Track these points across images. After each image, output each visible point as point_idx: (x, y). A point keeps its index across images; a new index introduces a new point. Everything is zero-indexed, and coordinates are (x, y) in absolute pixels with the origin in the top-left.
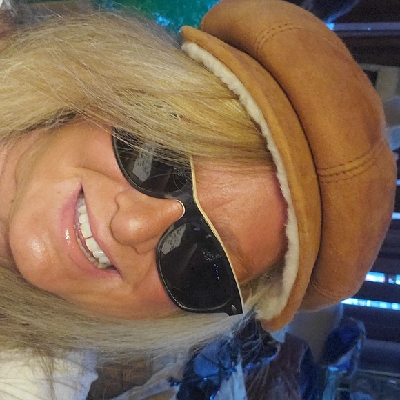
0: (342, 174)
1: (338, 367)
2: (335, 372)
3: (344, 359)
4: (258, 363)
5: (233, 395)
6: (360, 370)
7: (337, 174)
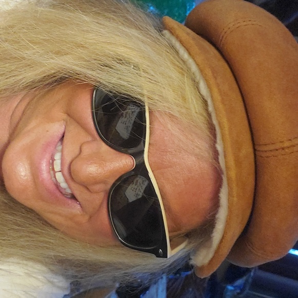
0: (281, 150)
1: (234, 287)
2: (231, 291)
3: (239, 282)
4: (178, 275)
5: (157, 295)
6: (250, 292)
7: (277, 150)
